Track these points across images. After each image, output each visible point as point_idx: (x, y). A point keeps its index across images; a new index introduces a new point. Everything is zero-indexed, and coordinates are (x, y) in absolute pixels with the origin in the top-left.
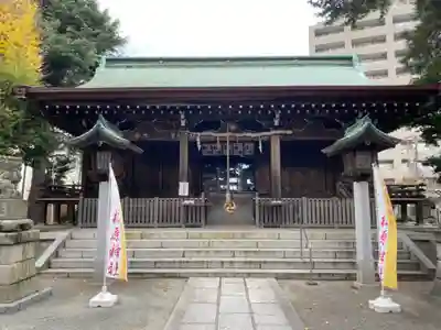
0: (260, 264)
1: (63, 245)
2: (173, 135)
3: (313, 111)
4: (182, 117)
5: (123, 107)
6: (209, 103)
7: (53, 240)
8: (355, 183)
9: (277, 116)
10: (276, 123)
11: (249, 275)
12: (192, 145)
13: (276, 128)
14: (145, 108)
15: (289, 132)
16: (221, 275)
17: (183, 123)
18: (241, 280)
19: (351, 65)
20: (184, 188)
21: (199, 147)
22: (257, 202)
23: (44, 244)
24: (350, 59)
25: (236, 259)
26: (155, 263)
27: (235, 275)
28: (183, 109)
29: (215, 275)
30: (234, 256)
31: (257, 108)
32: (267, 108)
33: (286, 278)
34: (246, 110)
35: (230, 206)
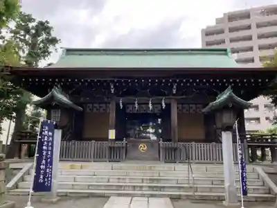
0: (160, 188)
1: (28, 172)
3: (197, 84)
4: (112, 87)
5: (73, 81)
7: (21, 169)
8: (223, 132)
9: (175, 87)
10: (174, 91)
11: (152, 196)
13: (174, 95)
14: (87, 81)
17: (113, 91)
18: (146, 199)
19: (226, 54)
20: (112, 134)
21: (121, 106)
22: (161, 145)
23: (15, 171)
24: (225, 50)
25: (144, 184)
26: (89, 186)
28: (112, 82)
29: (129, 195)
30: (143, 182)
31: (160, 82)
32: (167, 82)
33: (178, 198)
34: (153, 82)
35: (143, 147)
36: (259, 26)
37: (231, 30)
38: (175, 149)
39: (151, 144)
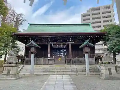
0: (66, 72)
1: (22, 68)
2: (47, 43)
6: (55, 36)
7: (20, 67)
8: (85, 54)
10: (70, 40)
12: (51, 45)
13: (70, 42)
15: (73, 42)
16: (57, 74)
17: (49, 40)
18: (62, 75)
19: (89, 26)
20: (49, 55)
21: (53, 46)
22: (66, 59)
25: (61, 71)
27: (60, 74)
28: (49, 37)
29: (56, 74)
31: (66, 37)
32: (68, 37)
33: (72, 75)
34: (63, 37)
35: (60, 59)
36: (103, 13)
37: (93, 14)
38: (71, 60)
39: (63, 58)
